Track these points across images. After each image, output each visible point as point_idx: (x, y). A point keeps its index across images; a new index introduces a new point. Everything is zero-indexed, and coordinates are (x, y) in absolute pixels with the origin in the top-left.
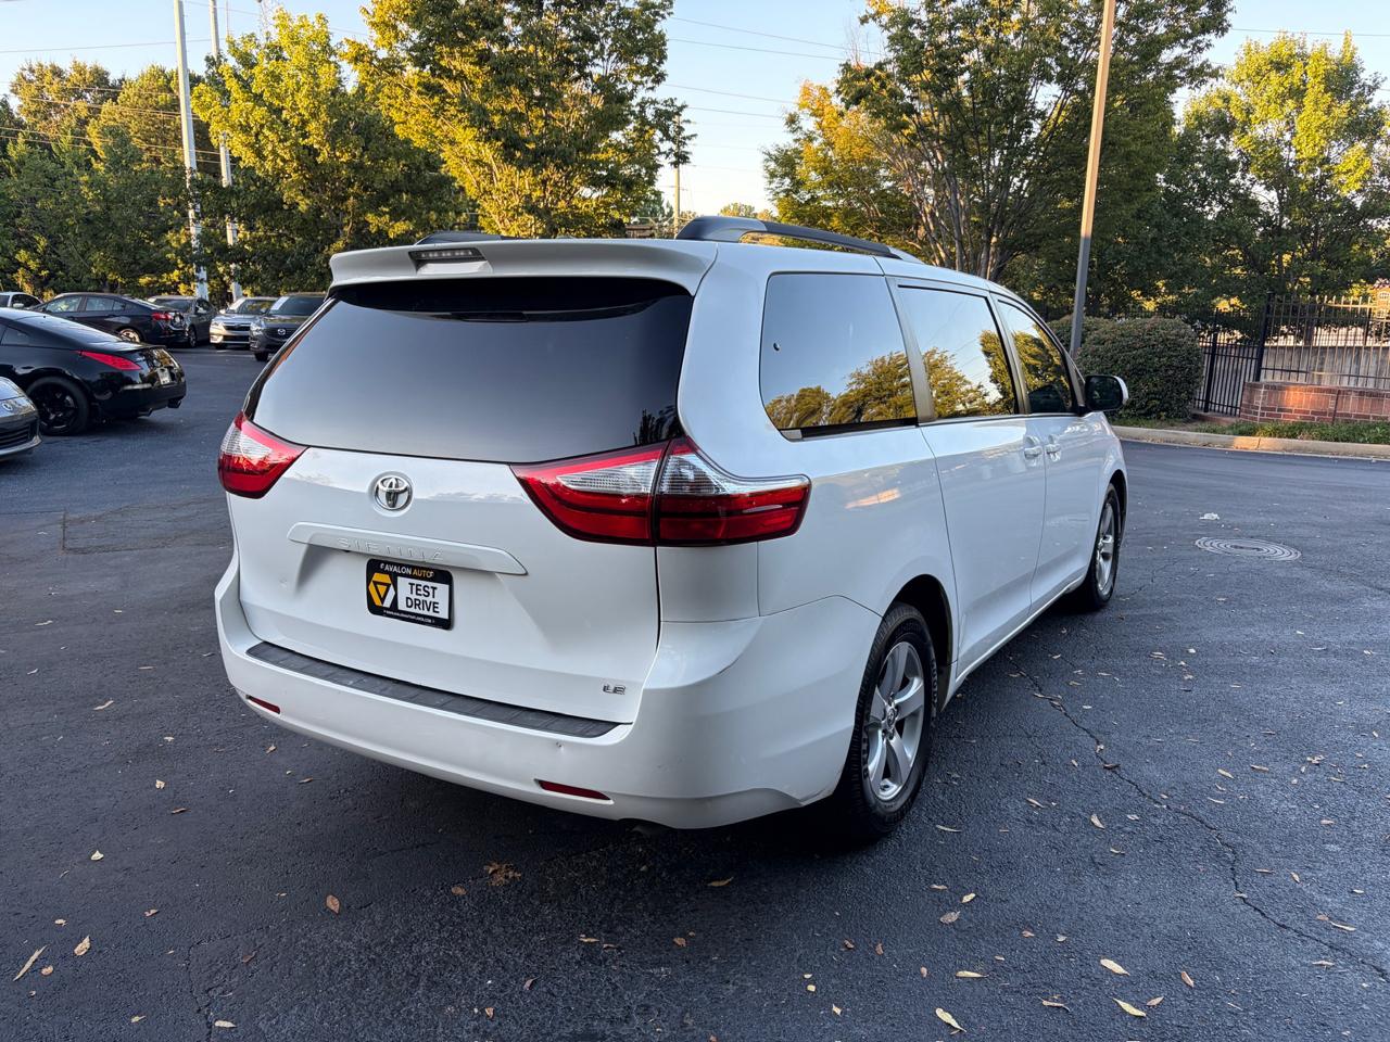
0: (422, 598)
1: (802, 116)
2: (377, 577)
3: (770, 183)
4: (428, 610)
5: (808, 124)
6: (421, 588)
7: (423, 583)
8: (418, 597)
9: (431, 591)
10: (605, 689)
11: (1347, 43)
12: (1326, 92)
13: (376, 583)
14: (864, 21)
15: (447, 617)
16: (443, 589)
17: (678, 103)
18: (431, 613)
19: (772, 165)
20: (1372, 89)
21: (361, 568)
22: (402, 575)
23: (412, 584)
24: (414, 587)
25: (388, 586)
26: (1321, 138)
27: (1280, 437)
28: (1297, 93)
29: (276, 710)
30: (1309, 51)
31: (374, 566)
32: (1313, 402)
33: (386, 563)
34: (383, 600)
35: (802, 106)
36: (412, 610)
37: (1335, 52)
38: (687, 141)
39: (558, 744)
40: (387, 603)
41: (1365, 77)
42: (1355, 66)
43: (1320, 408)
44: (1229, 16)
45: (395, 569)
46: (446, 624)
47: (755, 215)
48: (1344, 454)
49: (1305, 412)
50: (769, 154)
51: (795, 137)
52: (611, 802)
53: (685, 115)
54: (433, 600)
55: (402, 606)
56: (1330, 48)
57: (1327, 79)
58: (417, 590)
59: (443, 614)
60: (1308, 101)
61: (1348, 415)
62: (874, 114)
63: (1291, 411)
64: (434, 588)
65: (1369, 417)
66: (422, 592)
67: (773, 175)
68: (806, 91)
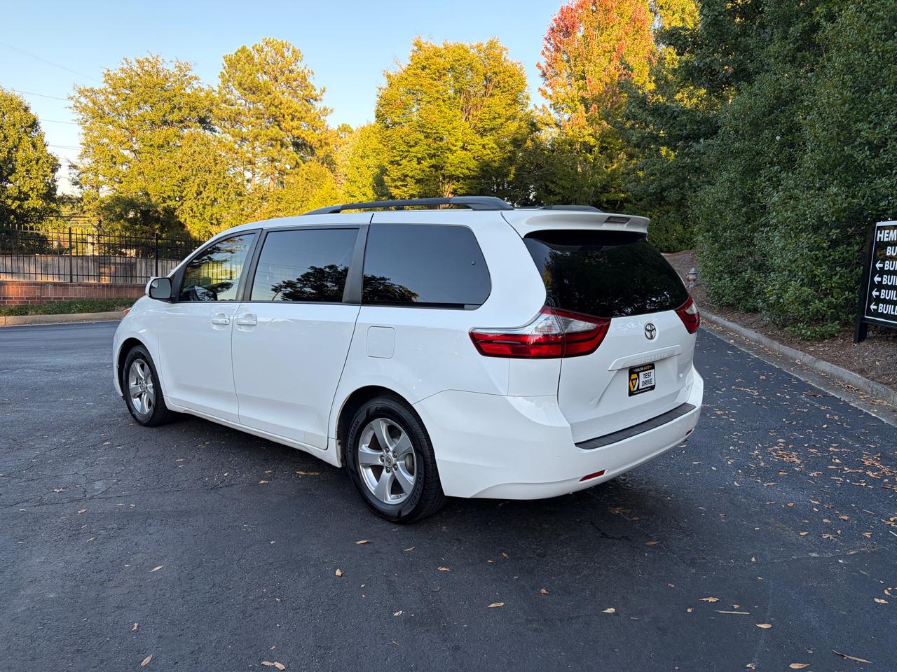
0: (647, 380)
6: (647, 374)
18: (650, 385)
22: (641, 372)
23: (644, 375)
25: (636, 379)
27: (16, 315)
32: (25, 292)
34: (634, 388)
36: (644, 386)
40: (636, 388)
43: (31, 295)
45: (638, 370)
48: (66, 322)
49: (23, 298)
54: (650, 378)
55: (640, 386)
61: (48, 298)
63: (12, 298)
64: (650, 373)
65: (61, 299)
66: (647, 376)
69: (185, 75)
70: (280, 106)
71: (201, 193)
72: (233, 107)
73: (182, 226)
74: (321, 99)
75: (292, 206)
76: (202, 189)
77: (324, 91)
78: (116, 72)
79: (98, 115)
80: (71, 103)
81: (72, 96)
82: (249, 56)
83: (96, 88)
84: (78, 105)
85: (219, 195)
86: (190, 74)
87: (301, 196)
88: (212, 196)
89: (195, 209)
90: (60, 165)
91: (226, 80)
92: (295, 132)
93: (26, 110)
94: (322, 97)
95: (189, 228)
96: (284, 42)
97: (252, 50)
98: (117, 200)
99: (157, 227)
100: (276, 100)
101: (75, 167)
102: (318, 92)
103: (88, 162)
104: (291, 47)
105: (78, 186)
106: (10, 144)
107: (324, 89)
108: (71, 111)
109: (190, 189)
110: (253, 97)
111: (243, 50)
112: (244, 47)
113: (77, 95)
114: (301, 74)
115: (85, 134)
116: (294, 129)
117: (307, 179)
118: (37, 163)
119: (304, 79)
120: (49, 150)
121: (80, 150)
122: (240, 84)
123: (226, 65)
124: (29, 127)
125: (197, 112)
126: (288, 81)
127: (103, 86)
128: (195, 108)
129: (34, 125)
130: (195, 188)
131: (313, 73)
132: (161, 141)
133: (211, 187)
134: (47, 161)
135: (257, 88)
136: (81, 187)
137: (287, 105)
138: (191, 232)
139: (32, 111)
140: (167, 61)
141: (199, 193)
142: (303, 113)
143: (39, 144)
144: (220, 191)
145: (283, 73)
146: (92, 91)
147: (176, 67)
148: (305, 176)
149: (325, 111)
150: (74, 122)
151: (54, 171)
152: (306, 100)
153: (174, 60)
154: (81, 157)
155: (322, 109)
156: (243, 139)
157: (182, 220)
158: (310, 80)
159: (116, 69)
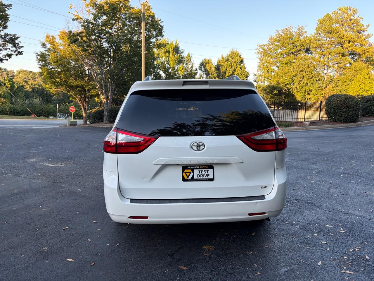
0: (203, 174)
1: (47, 44)
2: (186, 171)
3: (39, 62)
4: (206, 177)
5: (49, 46)
6: (203, 171)
7: (204, 170)
8: (202, 174)
9: (207, 172)
10: (262, 188)
11: (176, 42)
12: (174, 52)
13: (185, 173)
14: (73, 20)
15: (212, 178)
16: (210, 171)
17: (17, 36)
18: (207, 178)
19: (39, 57)
20: (182, 53)
21: (180, 169)
22: (195, 169)
23: (199, 171)
24: (200, 172)
25: (190, 173)
26: (175, 63)
28: (168, 52)
29: (146, 218)
30: (169, 42)
31: (185, 167)
33: (189, 166)
34: (188, 177)
35: (47, 41)
36: (200, 178)
37: (174, 43)
38: (21, 48)
39: (257, 203)
40: (190, 177)
41: (181, 50)
42: (178, 47)
44: (163, 33)
45: (193, 167)
46: (212, 180)
47: (8, 71)
50: (38, 54)
51: (45, 50)
52: (267, 214)
53: (19, 40)
54: (207, 174)
55: (196, 177)
56: (173, 43)
57: (174, 49)
58: (201, 172)
59: (211, 177)
60: (171, 53)
62: (78, 46)
64: (208, 171)
66: (203, 172)
67: (40, 60)
68: (48, 37)
69: (302, 32)
70: (343, 37)
71: (301, 81)
72: (320, 42)
73: (294, 96)
74: (366, 30)
75: (345, 84)
76: (302, 80)
77: (369, 26)
78: (274, 36)
79: (265, 54)
80: (256, 51)
81: (257, 48)
82: (329, 17)
83: (265, 44)
84: (259, 51)
85: (309, 81)
86: (303, 31)
87: (350, 78)
88: (305, 83)
89: (298, 88)
90: (249, 75)
91: (318, 30)
92: (350, 49)
93: (240, 56)
94: (367, 29)
95: (296, 96)
96: (348, 7)
97: (331, 14)
98: (269, 86)
99: (283, 96)
100: (341, 35)
101: (255, 75)
102: (365, 27)
103: (260, 73)
104: (352, 8)
105: (256, 82)
106: (233, 69)
107: (369, 25)
108: (256, 54)
109: (297, 80)
110: (330, 36)
111: (328, 15)
112: (327, 14)
113: (259, 48)
114: (356, 20)
115: (259, 62)
116: (349, 47)
117: (355, 70)
118: (241, 75)
119: (358, 22)
120: (246, 70)
121: (257, 68)
122: (324, 31)
123: (318, 24)
124: (240, 62)
125: (304, 47)
126: (349, 25)
127: (267, 43)
128: (303, 45)
129: (242, 61)
130: (299, 79)
131: (362, 18)
132: (287, 62)
133: (305, 78)
134: (245, 74)
135: (332, 31)
136: (257, 83)
137: (347, 36)
138: (297, 98)
139: (242, 56)
140: (294, 28)
141: (300, 81)
142: (356, 39)
143: (243, 68)
144: (310, 79)
145: (346, 21)
146: (264, 45)
147: (298, 29)
148: (354, 69)
149: (369, 36)
150: (257, 58)
151: (247, 77)
152: (358, 32)
153: (297, 26)
154: (258, 71)
155: (367, 35)
156: (324, 55)
157: (293, 93)
158: (361, 22)
159: (274, 35)
